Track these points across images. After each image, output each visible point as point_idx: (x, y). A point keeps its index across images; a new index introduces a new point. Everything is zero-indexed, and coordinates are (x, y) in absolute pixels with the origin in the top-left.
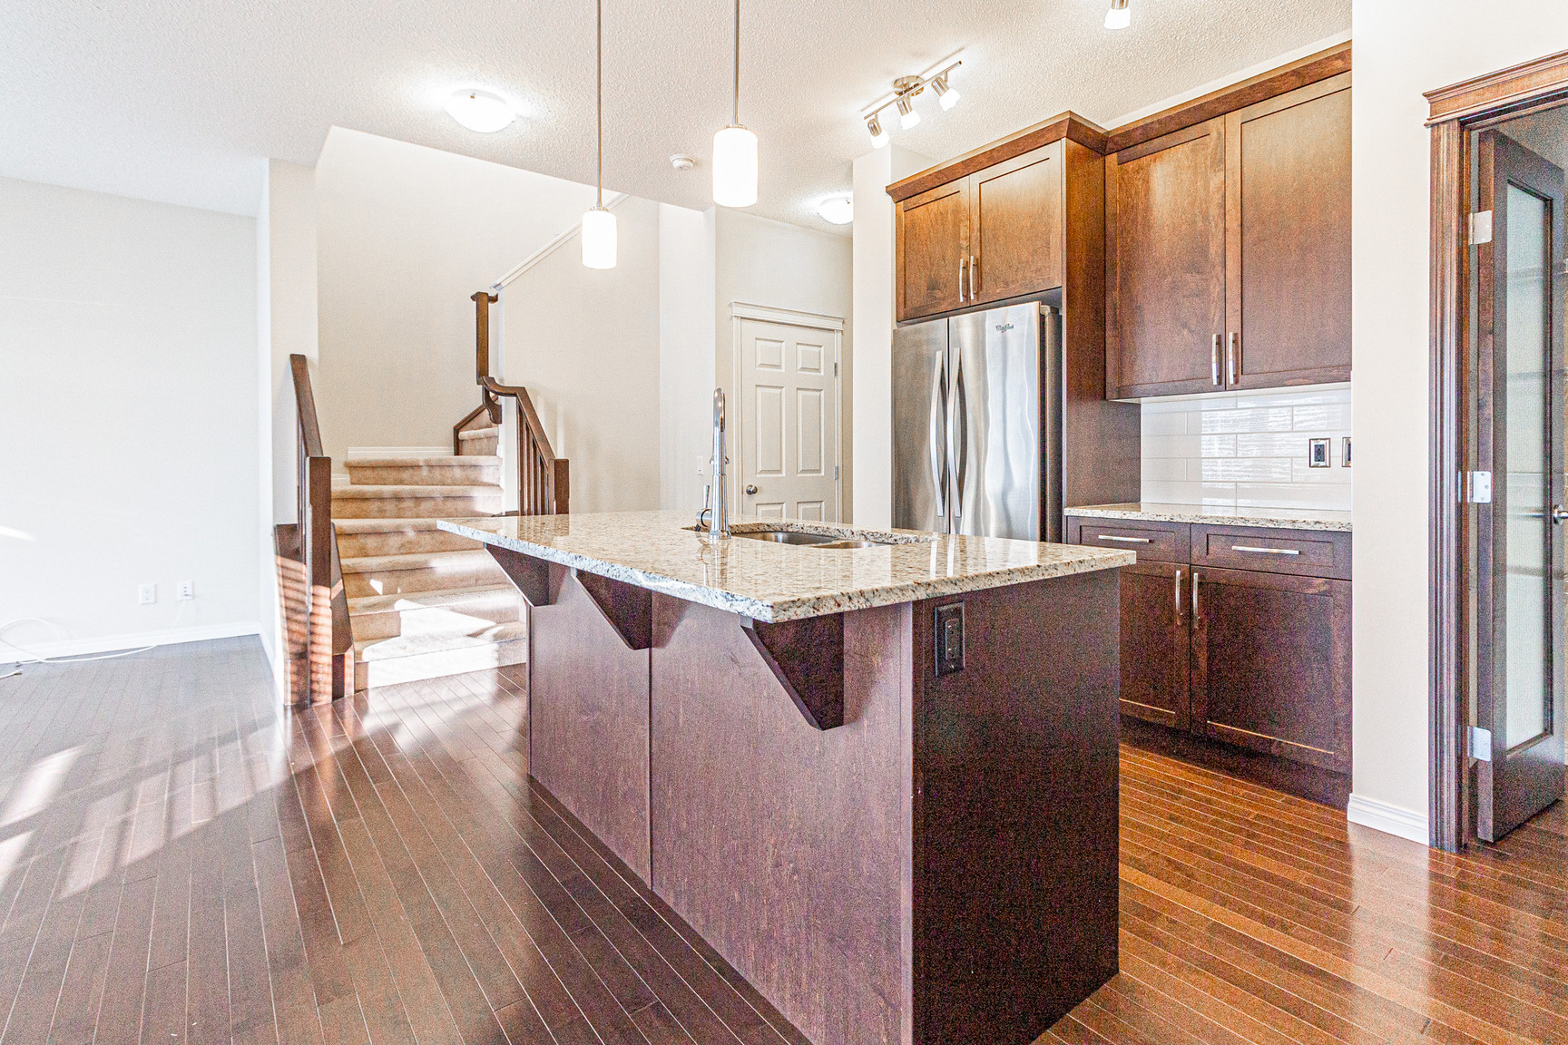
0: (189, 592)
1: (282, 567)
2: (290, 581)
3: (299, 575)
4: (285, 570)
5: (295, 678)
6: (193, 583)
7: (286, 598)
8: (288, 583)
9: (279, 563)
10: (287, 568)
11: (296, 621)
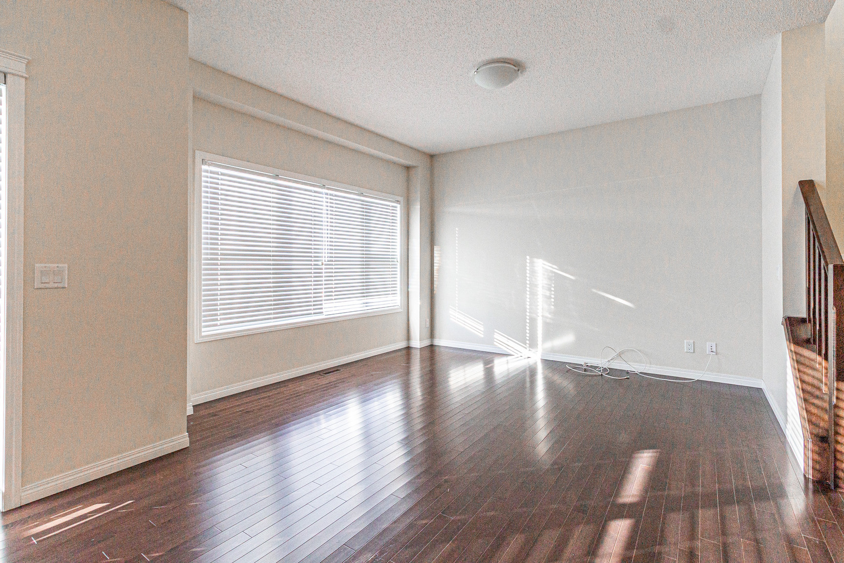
0: (714, 350)
1: (795, 353)
2: (804, 367)
3: (813, 363)
4: (798, 356)
5: (817, 457)
6: (716, 344)
7: (802, 381)
8: (802, 368)
9: (793, 349)
10: (801, 355)
11: (813, 404)
